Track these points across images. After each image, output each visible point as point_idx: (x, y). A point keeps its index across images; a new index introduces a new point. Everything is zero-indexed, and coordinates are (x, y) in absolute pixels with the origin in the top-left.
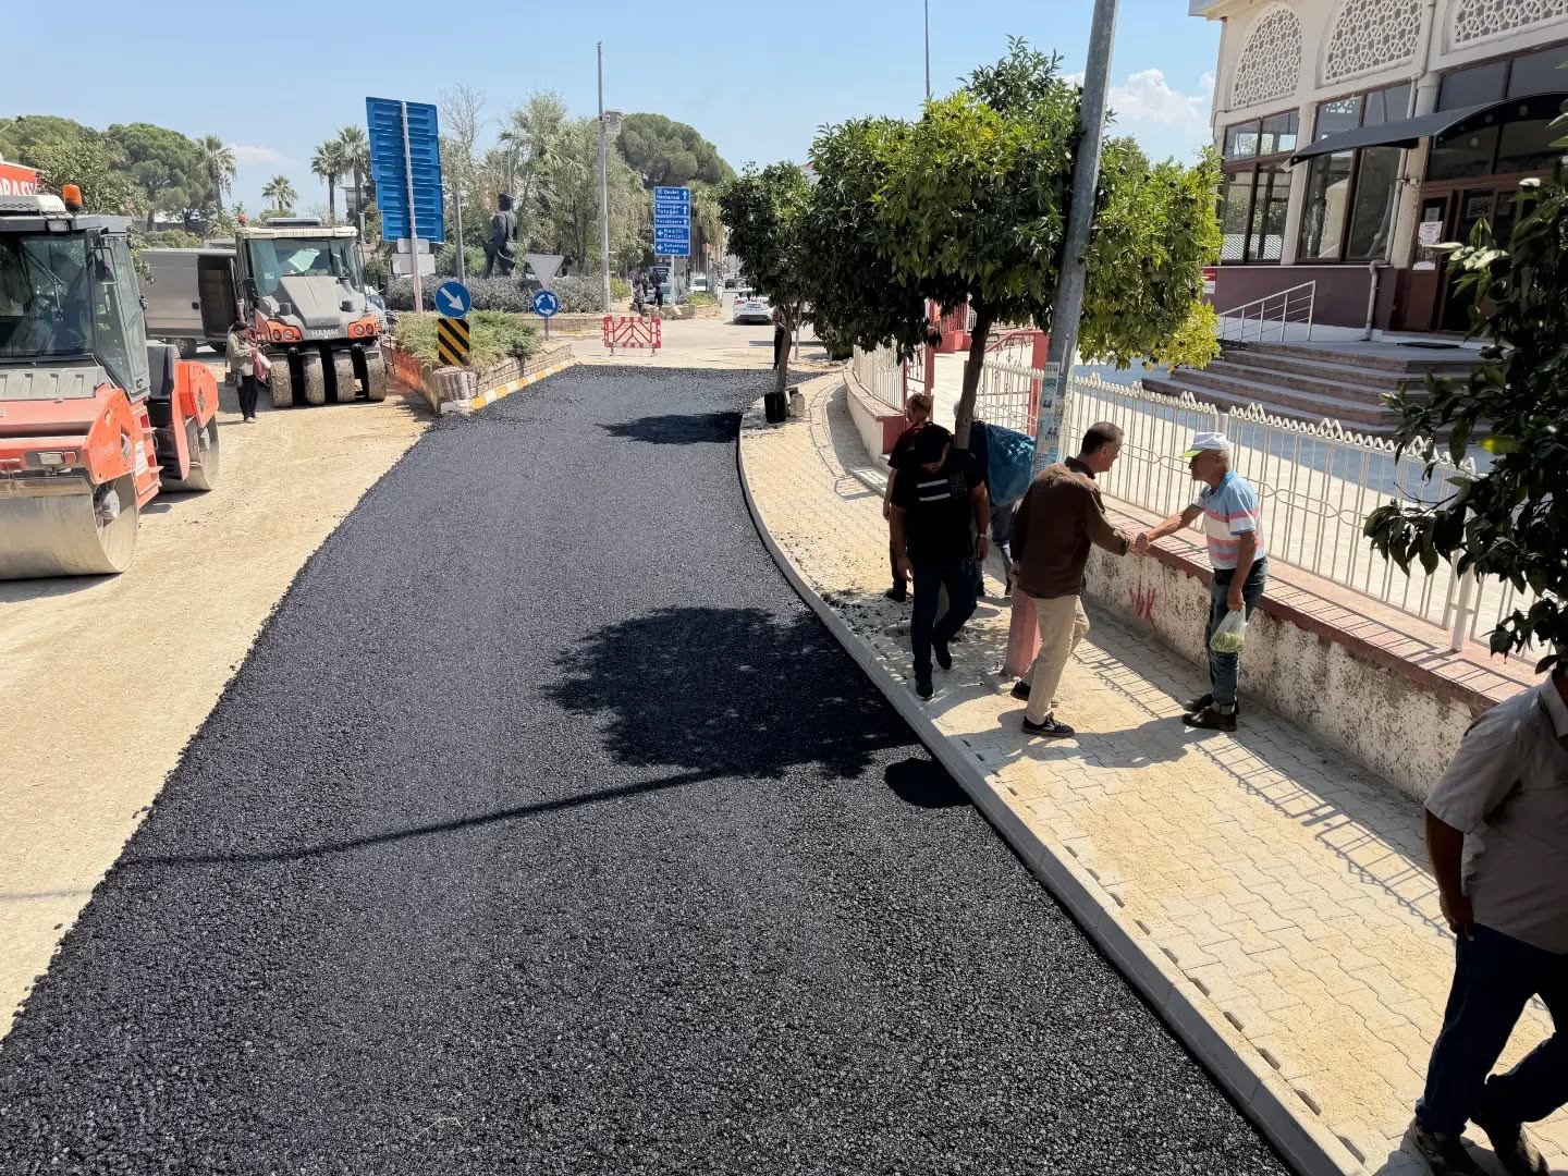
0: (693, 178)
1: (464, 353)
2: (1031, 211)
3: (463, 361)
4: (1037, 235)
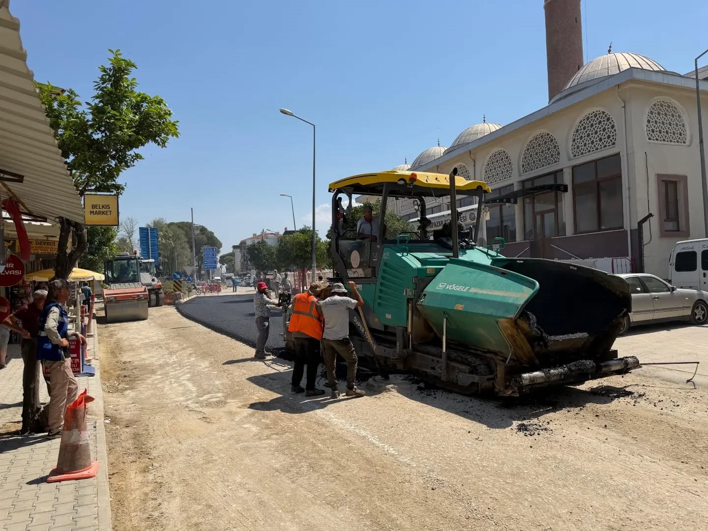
0: (205, 245)
1: (180, 289)
2: (307, 246)
3: (180, 291)
4: (309, 249)
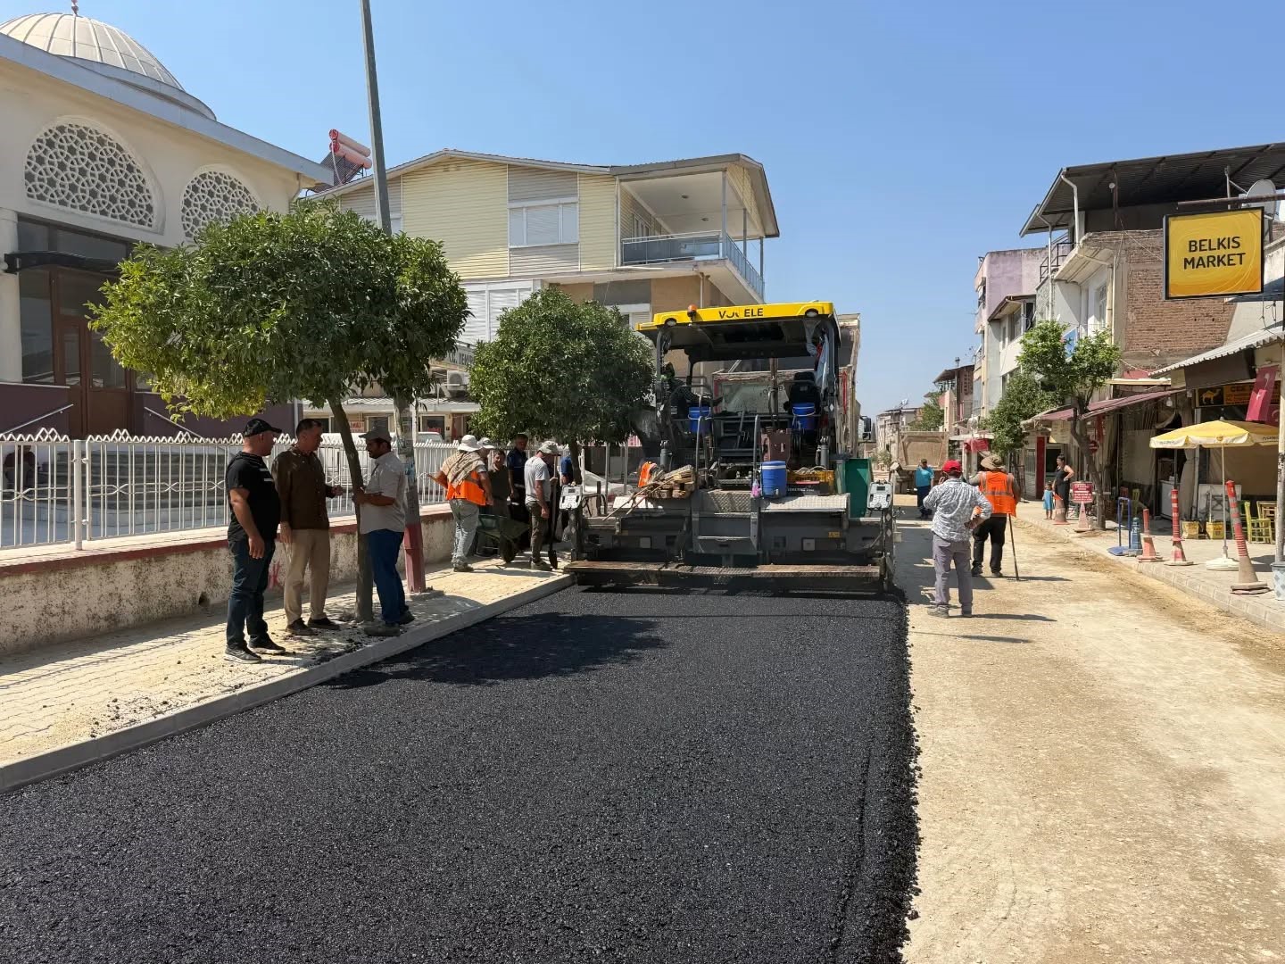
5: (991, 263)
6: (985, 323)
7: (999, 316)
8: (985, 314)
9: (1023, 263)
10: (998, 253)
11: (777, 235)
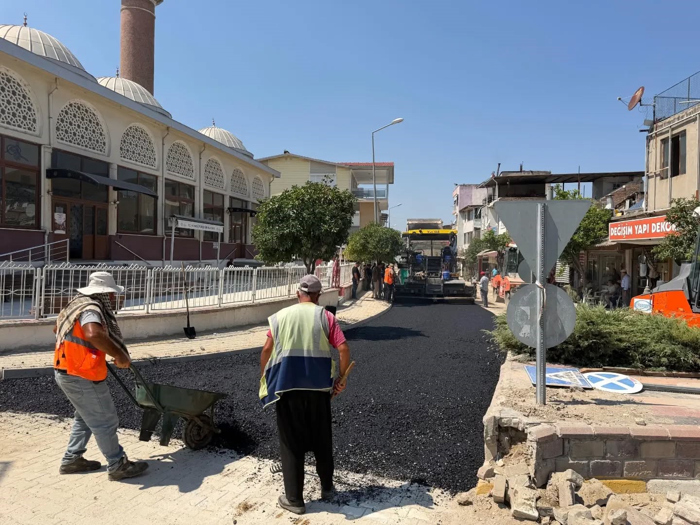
5: (460, 189)
6: (458, 212)
7: (464, 210)
8: (458, 209)
9: (473, 190)
10: (464, 185)
11: (393, 183)
